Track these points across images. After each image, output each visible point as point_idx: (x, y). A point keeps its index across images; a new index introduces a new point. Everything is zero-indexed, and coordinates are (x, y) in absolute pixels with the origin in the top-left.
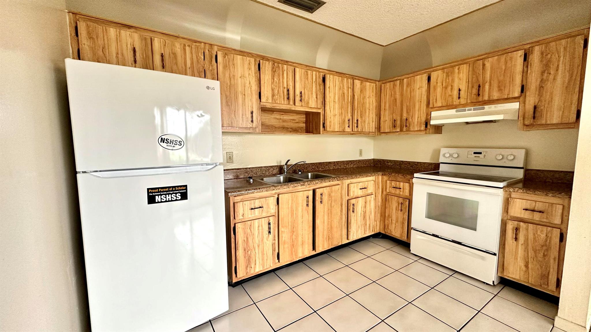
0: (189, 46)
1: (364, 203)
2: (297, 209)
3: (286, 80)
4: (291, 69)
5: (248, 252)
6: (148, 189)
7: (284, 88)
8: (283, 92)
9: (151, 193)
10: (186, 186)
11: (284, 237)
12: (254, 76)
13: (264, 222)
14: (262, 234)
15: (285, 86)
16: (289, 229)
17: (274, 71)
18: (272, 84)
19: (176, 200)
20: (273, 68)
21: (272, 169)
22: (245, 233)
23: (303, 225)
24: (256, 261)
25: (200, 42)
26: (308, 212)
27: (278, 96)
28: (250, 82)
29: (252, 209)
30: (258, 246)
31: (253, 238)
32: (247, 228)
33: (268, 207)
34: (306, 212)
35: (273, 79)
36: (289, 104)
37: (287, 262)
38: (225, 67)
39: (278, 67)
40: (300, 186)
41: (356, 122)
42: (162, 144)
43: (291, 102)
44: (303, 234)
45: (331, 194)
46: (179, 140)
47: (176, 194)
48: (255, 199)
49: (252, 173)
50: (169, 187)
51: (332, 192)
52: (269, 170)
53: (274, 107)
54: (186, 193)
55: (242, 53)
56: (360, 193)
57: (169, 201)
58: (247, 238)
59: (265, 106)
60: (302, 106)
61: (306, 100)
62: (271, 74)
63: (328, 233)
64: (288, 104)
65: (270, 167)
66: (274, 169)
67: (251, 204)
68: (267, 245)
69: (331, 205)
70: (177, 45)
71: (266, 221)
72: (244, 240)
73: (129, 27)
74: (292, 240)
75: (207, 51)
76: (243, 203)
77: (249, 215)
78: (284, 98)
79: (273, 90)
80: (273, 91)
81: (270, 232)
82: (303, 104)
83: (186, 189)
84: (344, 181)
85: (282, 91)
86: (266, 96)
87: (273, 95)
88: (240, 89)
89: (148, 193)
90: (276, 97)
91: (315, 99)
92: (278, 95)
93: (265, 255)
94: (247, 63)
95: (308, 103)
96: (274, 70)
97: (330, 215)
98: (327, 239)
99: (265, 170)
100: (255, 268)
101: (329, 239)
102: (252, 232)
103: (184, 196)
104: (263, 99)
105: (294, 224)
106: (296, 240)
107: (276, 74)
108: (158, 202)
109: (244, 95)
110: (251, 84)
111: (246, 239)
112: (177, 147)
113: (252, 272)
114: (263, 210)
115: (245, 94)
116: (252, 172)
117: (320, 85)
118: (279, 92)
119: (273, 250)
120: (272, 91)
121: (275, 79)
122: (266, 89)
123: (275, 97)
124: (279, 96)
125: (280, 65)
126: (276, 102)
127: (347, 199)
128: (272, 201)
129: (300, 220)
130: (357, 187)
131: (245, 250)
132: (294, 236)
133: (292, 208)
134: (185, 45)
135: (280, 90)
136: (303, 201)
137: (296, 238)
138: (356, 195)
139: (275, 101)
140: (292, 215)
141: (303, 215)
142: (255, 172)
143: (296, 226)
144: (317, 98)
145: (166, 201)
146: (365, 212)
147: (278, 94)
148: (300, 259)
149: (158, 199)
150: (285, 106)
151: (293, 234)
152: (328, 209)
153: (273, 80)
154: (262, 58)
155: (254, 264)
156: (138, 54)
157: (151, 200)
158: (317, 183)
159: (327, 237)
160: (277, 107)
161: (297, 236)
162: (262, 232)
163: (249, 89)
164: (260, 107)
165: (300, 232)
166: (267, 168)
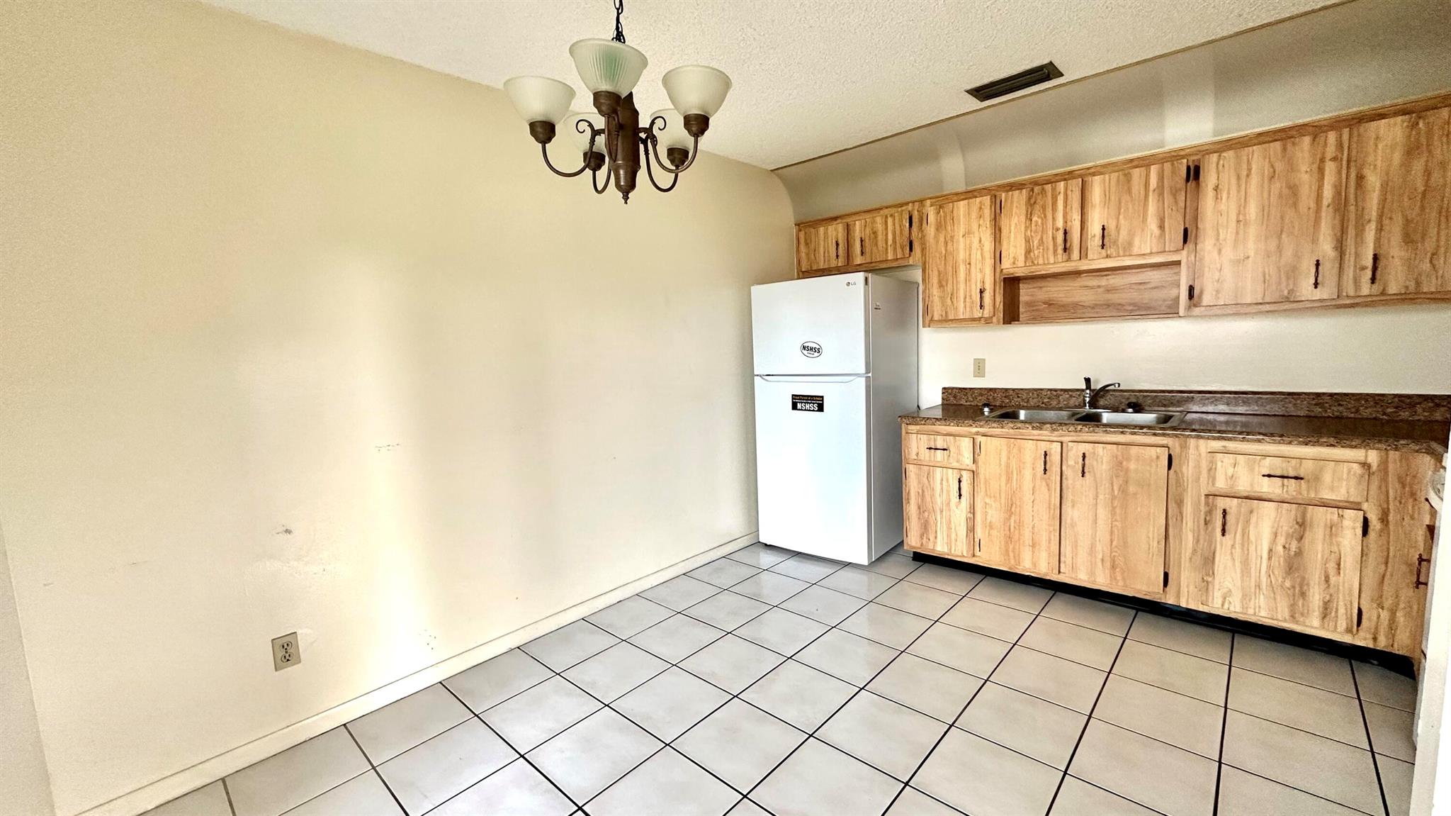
0: (891, 216)
1: (1287, 525)
2: (1020, 472)
3: (1063, 214)
4: (1075, 185)
5: (923, 512)
6: (793, 395)
7: (1058, 229)
8: (1054, 238)
9: (795, 399)
10: (822, 397)
11: (990, 515)
12: (988, 226)
13: (952, 477)
14: (948, 494)
15: (1060, 224)
16: (1001, 504)
17: (1031, 204)
18: (1026, 228)
19: (813, 410)
20: (1030, 199)
21: (1067, 396)
22: (919, 483)
23: (1035, 509)
24: (936, 532)
25: (907, 204)
26: (1048, 485)
27: (1041, 251)
28: (980, 238)
29: (930, 448)
30: (942, 511)
31: (932, 496)
32: (923, 476)
33: (959, 453)
34: (1044, 483)
35: (1029, 217)
36: (1069, 259)
37: (999, 565)
38: (939, 227)
39: (1043, 191)
40: (1030, 428)
41: (1369, 262)
42: (803, 351)
43: (1076, 254)
44: (1033, 528)
45: (1125, 463)
46: (818, 347)
47: (814, 403)
48: (938, 433)
49: (1019, 399)
50: (808, 396)
51: (1128, 459)
52: (1058, 396)
53: (1033, 272)
54: (822, 404)
55: (969, 195)
56: (1268, 487)
57: (807, 410)
58: (923, 491)
59: (1012, 274)
60: (1107, 256)
61: (1120, 240)
62: (1024, 212)
63: (1111, 553)
64: (1067, 261)
65: (1062, 390)
66: (1071, 396)
67: (929, 440)
68: (957, 516)
69: (1123, 490)
70: (878, 220)
71: (955, 475)
72: (918, 493)
73: (835, 219)
74: (1007, 529)
75: (916, 213)
76: (917, 437)
77: (925, 455)
78: (1055, 251)
79: (1027, 241)
80: (1029, 242)
81: (960, 495)
82: (1111, 251)
83: (823, 400)
84: (1192, 443)
85: (1051, 238)
86: (1011, 256)
87: (1028, 251)
88: (962, 255)
89: (793, 399)
90: (1036, 252)
91: (1157, 232)
92: (1041, 248)
93: (953, 530)
94: (975, 209)
95: (1130, 244)
96: (1032, 201)
97: (1118, 511)
98: (1108, 564)
99: (1048, 396)
100: (935, 543)
101: (1113, 567)
102: (930, 485)
103: (821, 408)
104: (1006, 265)
105: (1014, 499)
106: (1017, 532)
107: (1037, 207)
108: (799, 410)
109: (969, 264)
110: (982, 242)
111: (920, 491)
112: (816, 354)
113: (931, 547)
114: (949, 456)
115: (972, 263)
116: (1018, 397)
117: (1174, 194)
118: (1042, 242)
119: (967, 528)
120: (1026, 243)
121: (1035, 219)
122: (1012, 243)
123: (1032, 254)
124: (1043, 249)
125: (1048, 187)
126: (1036, 262)
127: (1204, 492)
128: (966, 444)
129: (1028, 497)
130: (1252, 470)
131: (919, 508)
132: (1012, 521)
133: (1008, 466)
134: (886, 217)
135: (1044, 237)
136: (1035, 459)
137: (1017, 527)
138: (1243, 486)
139: (1033, 262)
140: (1009, 480)
141: (1034, 487)
142: (1024, 397)
143: (1018, 503)
144: (1162, 227)
145: (805, 410)
146: (1299, 553)
147: (1040, 245)
148: (1033, 575)
149: (799, 406)
150: (1063, 264)
151: (1010, 516)
152: (1113, 498)
153: (1028, 222)
154: (1008, 188)
155: (934, 535)
156: (840, 246)
157: (794, 407)
158: (1080, 431)
159: (1108, 559)
160: (1040, 271)
161: (1020, 524)
162: (948, 492)
163: (979, 253)
164: (1002, 278)
165: (1027, 519)
166: (1055, 393)
